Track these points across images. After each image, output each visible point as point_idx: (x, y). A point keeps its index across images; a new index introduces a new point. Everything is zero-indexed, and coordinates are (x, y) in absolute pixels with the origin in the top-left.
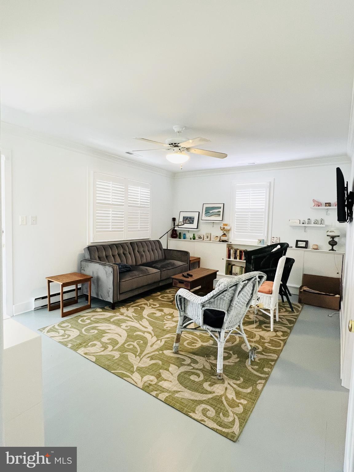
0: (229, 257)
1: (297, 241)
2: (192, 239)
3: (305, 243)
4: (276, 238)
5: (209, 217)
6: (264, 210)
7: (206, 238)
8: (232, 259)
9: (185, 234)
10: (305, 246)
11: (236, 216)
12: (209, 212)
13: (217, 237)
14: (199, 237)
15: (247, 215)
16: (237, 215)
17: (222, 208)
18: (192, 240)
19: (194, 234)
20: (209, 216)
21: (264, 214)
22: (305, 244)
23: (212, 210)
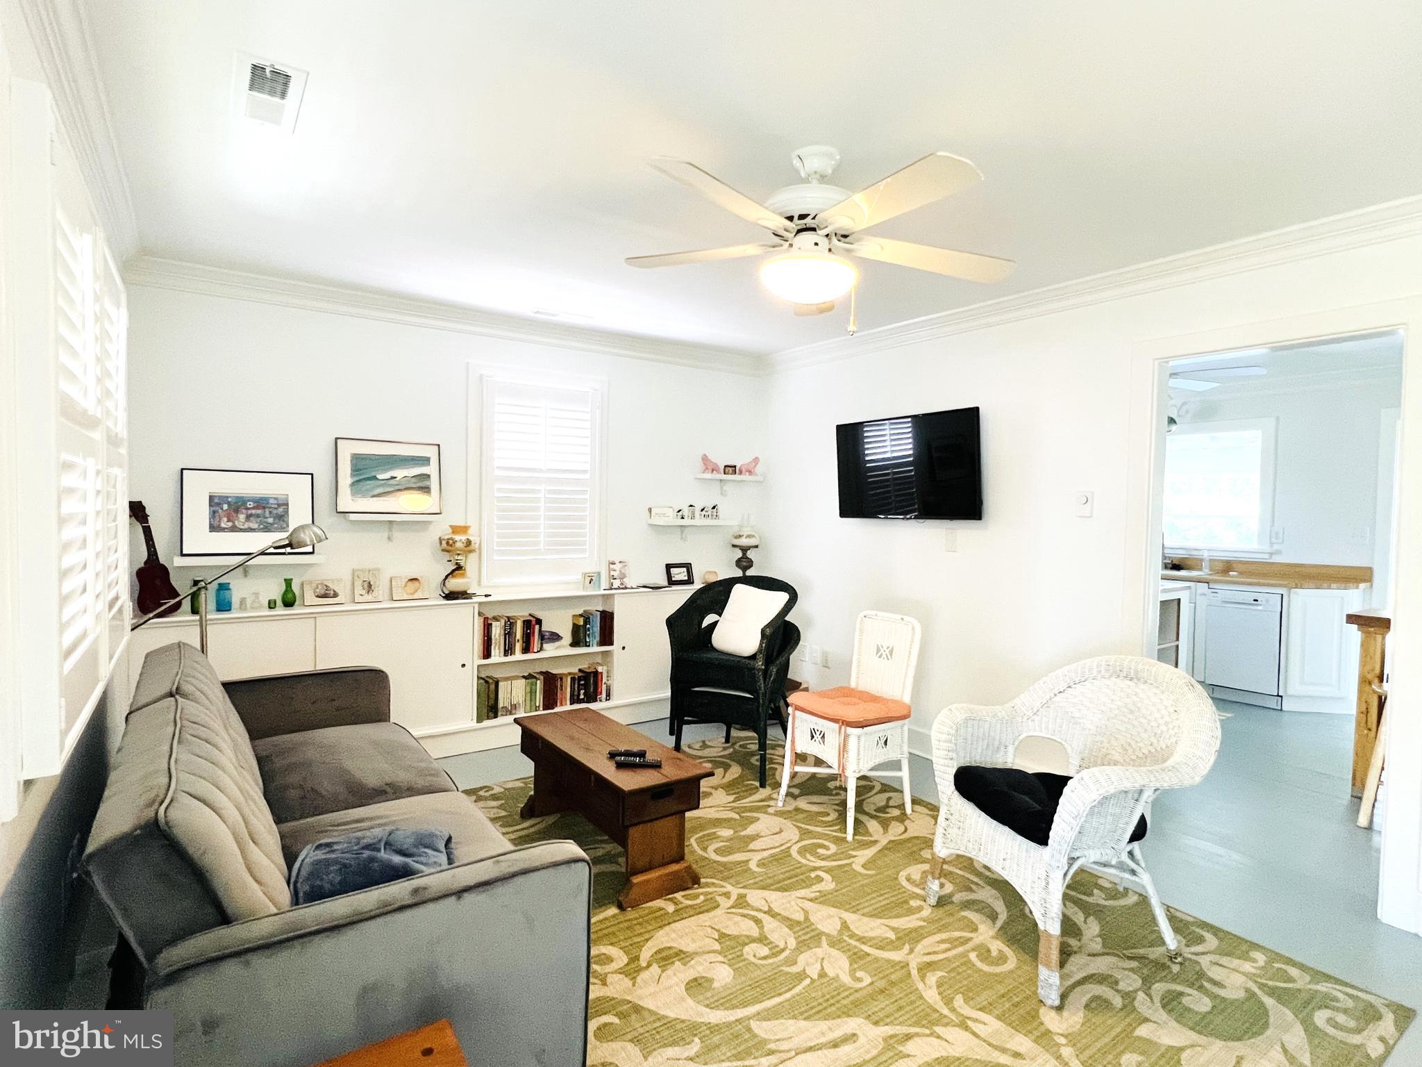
0: (487, 654)
1: (669, 567)
2: (279, 603)
3: (685, 569)
4: (621, 565)
5: (375, 499)
6: (587, 476)
7: (364, 592)
8: (497, 656)
9: (223, 587)
10: (686, 578)
11: (497, 494)
12: (375, 478)
13: (416, 583)
14: (321, 591)
15: (533, 491)
16: (500, 490)
17: (434, 461)
18: (280, 610)
19: (288, 582)
20: (373, 496)
21: (588, 489)
22: (686, 573)
23: (391, 469)
